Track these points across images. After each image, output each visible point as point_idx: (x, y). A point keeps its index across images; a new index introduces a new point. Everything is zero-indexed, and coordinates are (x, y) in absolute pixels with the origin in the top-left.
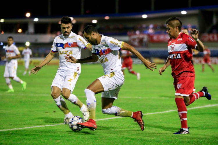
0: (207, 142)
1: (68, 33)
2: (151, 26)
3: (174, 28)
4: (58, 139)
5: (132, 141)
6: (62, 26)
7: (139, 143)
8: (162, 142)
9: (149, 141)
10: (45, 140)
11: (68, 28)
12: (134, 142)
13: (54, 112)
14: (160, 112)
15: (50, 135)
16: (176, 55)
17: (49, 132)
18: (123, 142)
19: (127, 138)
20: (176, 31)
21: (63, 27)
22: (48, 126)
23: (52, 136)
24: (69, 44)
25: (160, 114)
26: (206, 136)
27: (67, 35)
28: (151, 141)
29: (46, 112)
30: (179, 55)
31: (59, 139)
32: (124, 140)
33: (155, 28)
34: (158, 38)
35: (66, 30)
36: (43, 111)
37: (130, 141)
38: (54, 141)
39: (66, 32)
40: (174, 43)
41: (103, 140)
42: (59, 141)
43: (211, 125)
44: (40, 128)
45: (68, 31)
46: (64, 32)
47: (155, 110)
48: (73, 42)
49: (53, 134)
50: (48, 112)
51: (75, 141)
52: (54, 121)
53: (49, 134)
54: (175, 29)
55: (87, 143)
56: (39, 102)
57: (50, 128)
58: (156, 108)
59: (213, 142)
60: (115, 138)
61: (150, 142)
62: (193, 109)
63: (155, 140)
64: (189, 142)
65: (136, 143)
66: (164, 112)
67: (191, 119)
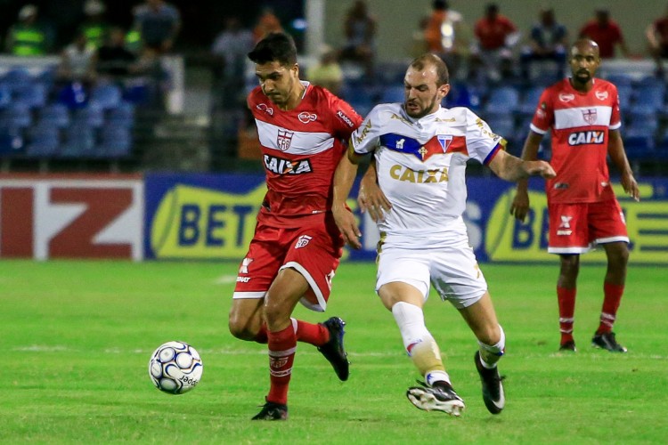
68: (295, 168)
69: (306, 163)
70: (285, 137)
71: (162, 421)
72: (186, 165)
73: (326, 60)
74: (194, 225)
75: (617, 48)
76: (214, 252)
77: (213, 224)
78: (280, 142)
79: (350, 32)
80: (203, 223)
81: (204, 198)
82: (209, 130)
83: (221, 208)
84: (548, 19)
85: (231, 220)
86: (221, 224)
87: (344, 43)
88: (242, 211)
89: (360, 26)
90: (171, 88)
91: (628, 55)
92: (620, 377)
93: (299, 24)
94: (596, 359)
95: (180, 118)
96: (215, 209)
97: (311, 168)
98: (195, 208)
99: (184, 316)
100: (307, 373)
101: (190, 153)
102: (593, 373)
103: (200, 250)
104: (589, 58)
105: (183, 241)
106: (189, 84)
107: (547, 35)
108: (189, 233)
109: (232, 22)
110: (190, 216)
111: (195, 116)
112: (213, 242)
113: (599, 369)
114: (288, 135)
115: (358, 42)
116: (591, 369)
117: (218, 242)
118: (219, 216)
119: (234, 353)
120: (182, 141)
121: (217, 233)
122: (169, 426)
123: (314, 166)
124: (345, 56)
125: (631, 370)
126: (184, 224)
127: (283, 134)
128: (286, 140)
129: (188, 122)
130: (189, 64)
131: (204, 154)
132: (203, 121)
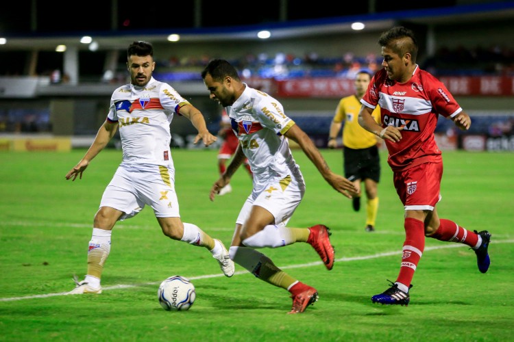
0: (413, 336)
1: (145, 77)
2: (280, 58)
3: (401, 57)
4: (54, 331)
5: (234, 334)
6: (131, 61)
7: (249, 339)
8: (306, 337)
9: (273, 335)
10: (23, 333)
11: (145, 65)
12: (237, 336)
13: (46, 264)
14: (301, 266)
15: (34, 319)
16: (408, 121)
17: (32, 312)
18: (211, 336)
19: (220, 328)
20: (407, 64)
21: (134, 64)
22: (30, 299)
23: (39, 322)
24: (142, 102)
25: (301, 270)
26: (409, 320)
27: (142, 83)
28: (278, 335)
29: (25, 265)
30: (414, 123)
31: (58, 331)
32: (214, 333)
33: (288, 63)
34: (295, 87)
35: (142, 70)
36: (17, 261)
37: (229, 334)
38: (45, 335)
39: (140, 75)
40: (403, 93)
41: (163, 331)
42: (55, 334)
43: (422, 296)
44: (10, 302)
45: (145, 72)
46: (136, 74)
47: (287, 260)
48: (151, 97)
49: (42, 318)
50: (29, 265)
51: (95, 334)
52: (45, 287)
53: (32, 318)
54: (404, 59)
55: (123, 338)
56: (9, 241)
57: (36, 303)
58: (289, 256)
59: (426, 337)
60: (193, 326)
61: (277, 337)
62: (380, 258)
63: (288, 331)
64: (368, 336)
65: (242, 339)
66: (310, 264)
67: (373, 281)
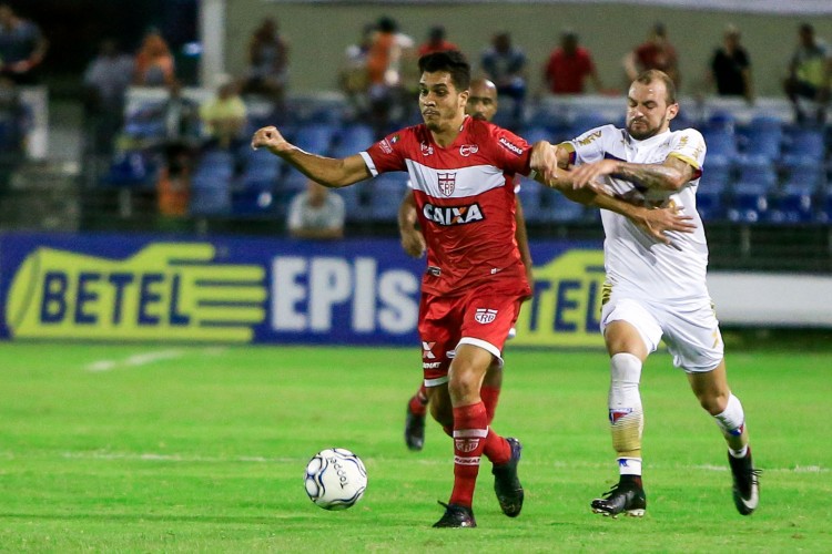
68: (464, 216)
69: (474, 208)
70: (447, 180)
71: (20, 542)
72: (51, 222)
73: (224, 93)
74: (60, 297)
75: (588, 81)
76: (85, 331)
77: (83, 297)
78: (443, 187)
79: (256, 60)
80: (71, 296)
81: (72, 264)
82: (80, 179)
83: (94, 277)
84: (502, 44)
85: (106, 291)
86: (93, 297)
87: (248, 72)
88: (120, 280)
89: (268, 52)
90: (32, 126)
91: (600, 89)
92: (590, 490)
93: (193, 49)
94: (561, 468)
95: (43, 163)
96: (85, 277)
97: (483, 215)
98: (61, 277)
99: (47, 411)
100: (200, 483)
101: (56, 208)
102: (556, 485)
103: (67, 328)
104: (486, 101)
105: (46, 317)
106: (54, 122)
107: (502, 64)
108: (54, 308)
109: (109, 45)
110: (55, 287)
111: (61, 161)
112: (83, 319)
113: (565, 481)
114: (450, 177)
115: (265, 71)
116: (555, 480)
117: (90, 319)
118: (91, 287)
119: (110, 457)
120: (47, 193)
121: (89, 308)
122: (28, 547)
123: (485, 210)
124: (251, 88)
125: (604, 482)
126: (48, 296)
127: (444, 177)
128: (449, 182)
129: (53, 169)
130: (54, 97)
131: (73, 209)
132: (71, 168)
